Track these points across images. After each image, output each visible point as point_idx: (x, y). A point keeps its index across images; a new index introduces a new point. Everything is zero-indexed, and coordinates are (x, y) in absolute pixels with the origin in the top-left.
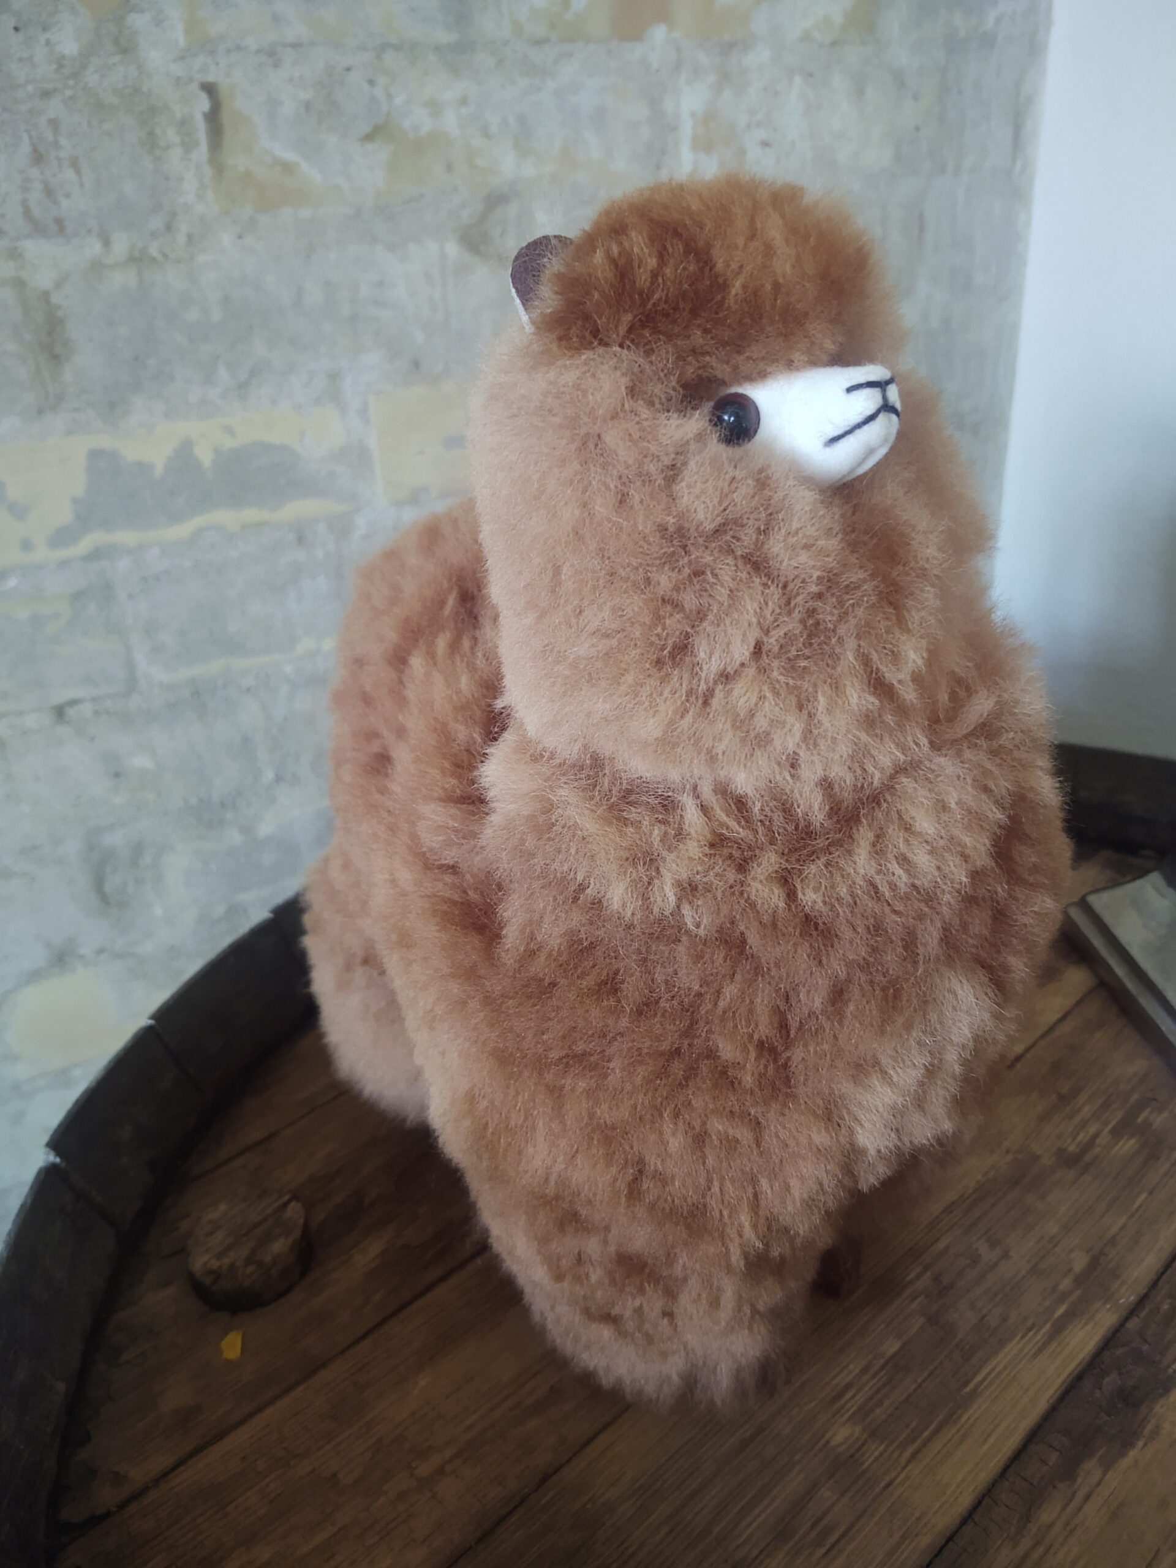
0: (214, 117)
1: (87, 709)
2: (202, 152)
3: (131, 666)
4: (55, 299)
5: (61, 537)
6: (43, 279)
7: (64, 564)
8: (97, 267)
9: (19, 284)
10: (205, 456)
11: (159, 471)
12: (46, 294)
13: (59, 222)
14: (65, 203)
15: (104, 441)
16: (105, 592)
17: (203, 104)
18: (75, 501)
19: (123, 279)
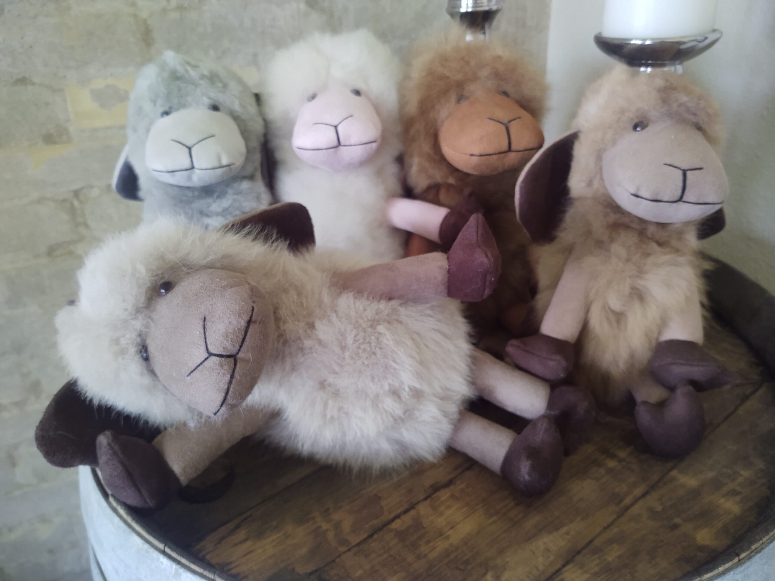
4: (149, 22)
6: (144, 14)
8: (164, 11)
9: (135, 16)
12: (145, 21)
19: (174, 15)
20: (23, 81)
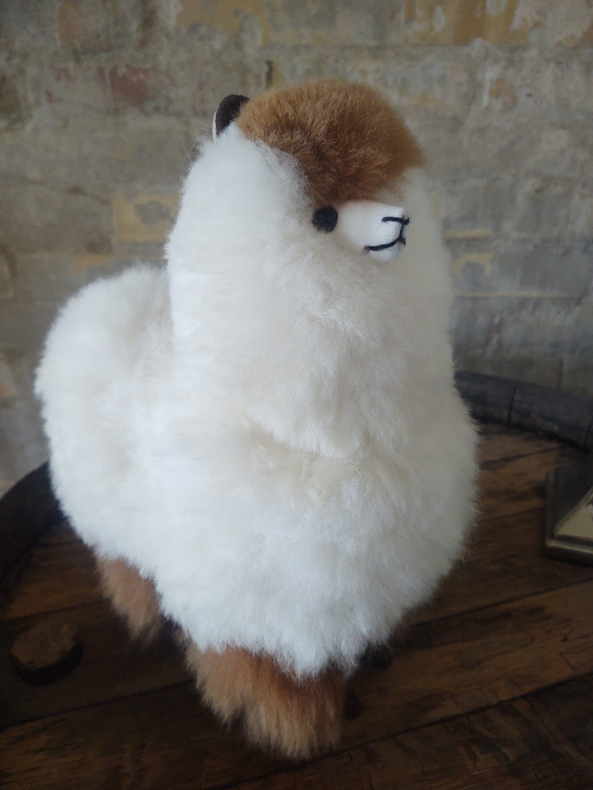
13: (205, 112)
14: (207, 105)
20: (76, 190)
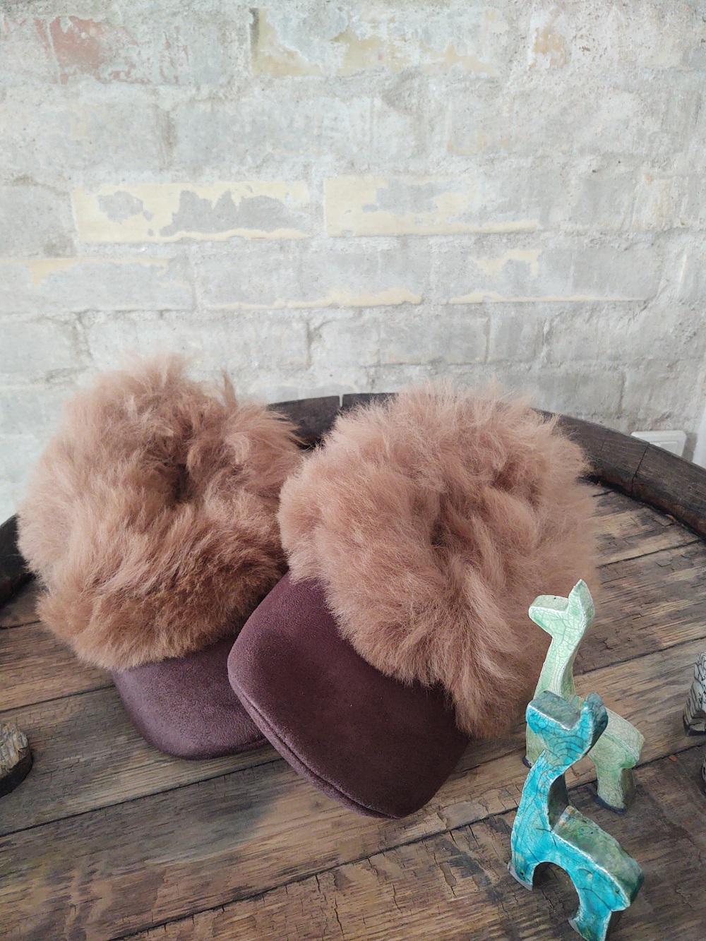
0: (255, 26)
1: (174, 314)
2: (248, 45)
3: (194, 297)
4: (172, 115)
5: (166, 231)
6: (167, 105)
7: (166, 244)
8: (192, 101)
9: (157, 107)
10: (237, 200)
11: (214, 205)
12: (168, 112)
13: (176, 78)
14: (180, 69)
15: (189, 187)
16: (185, 260)
17: (251, 20)
18: (173, 214)
19: (204, 108)
